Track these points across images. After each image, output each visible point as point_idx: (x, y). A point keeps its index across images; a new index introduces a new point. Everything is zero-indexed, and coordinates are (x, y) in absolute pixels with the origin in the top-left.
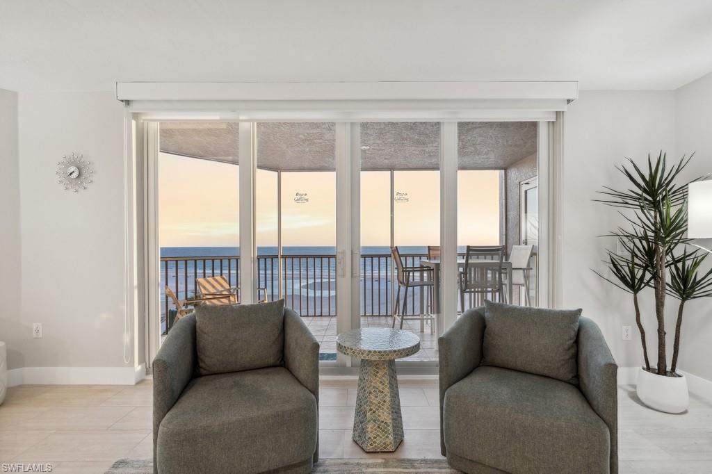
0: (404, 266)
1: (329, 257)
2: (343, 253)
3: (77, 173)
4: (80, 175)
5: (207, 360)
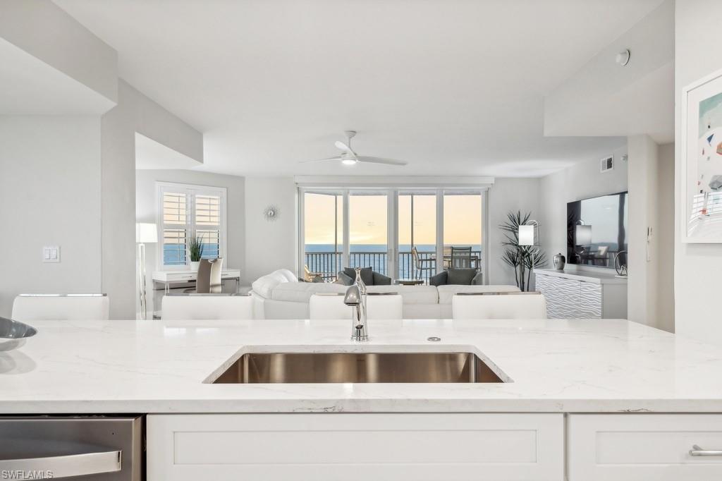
3: (274, 213)
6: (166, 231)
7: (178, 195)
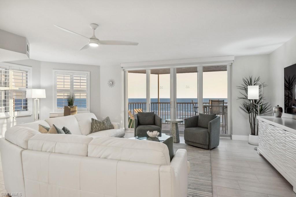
0: (195, 106)
1: (168, 103)
2: (172, 102)
3: (112, 83)
4: (112, 84)
5: (140, 122)
6: (58, 93)
7: (63, 75)
